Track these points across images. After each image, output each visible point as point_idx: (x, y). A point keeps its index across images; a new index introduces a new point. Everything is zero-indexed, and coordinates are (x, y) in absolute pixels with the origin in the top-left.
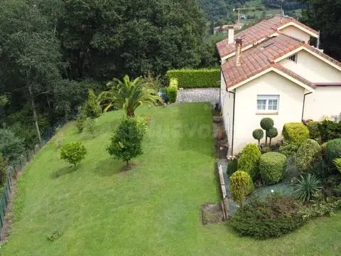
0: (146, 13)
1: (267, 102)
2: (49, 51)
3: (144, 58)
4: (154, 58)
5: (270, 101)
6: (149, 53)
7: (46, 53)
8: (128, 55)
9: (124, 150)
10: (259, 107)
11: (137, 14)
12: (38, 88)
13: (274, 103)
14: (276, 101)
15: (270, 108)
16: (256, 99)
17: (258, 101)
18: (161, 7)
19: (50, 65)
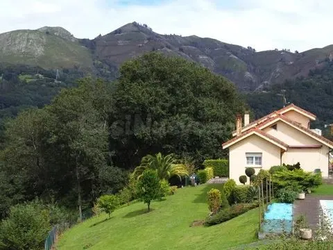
0: (188, 109)
1: (254, 159)
2: (97, 139)
3: (185, 151)
4: (195, 151)
5: (256, 158)
6: (191, 147)
7: (95, 140)
8: (170, 146)
9: (146, 193)
10: (248, 163)
11: (180, 110)
12: (84, 170)
13: (259, 159)
14: (260, 158)
15: (256, 163)
16: (245, 156)
17: (248, 158)
18: (203, 105)
19: (97, 150)
